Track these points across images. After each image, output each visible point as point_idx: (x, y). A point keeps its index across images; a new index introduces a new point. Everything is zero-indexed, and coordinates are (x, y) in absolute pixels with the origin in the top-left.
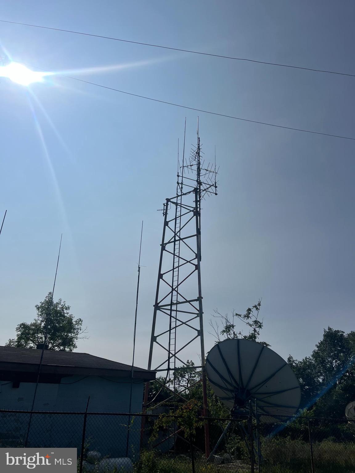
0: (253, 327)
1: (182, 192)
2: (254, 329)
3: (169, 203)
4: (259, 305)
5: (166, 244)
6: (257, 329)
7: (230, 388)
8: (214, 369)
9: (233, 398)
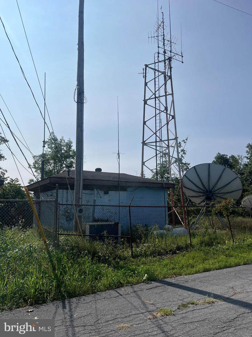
1: (158, 60)
3: (147, 68)
5: (147, 100)
6: (183, 155)
7: (201, 191)
8: (190, 180)
9: (203, 196)
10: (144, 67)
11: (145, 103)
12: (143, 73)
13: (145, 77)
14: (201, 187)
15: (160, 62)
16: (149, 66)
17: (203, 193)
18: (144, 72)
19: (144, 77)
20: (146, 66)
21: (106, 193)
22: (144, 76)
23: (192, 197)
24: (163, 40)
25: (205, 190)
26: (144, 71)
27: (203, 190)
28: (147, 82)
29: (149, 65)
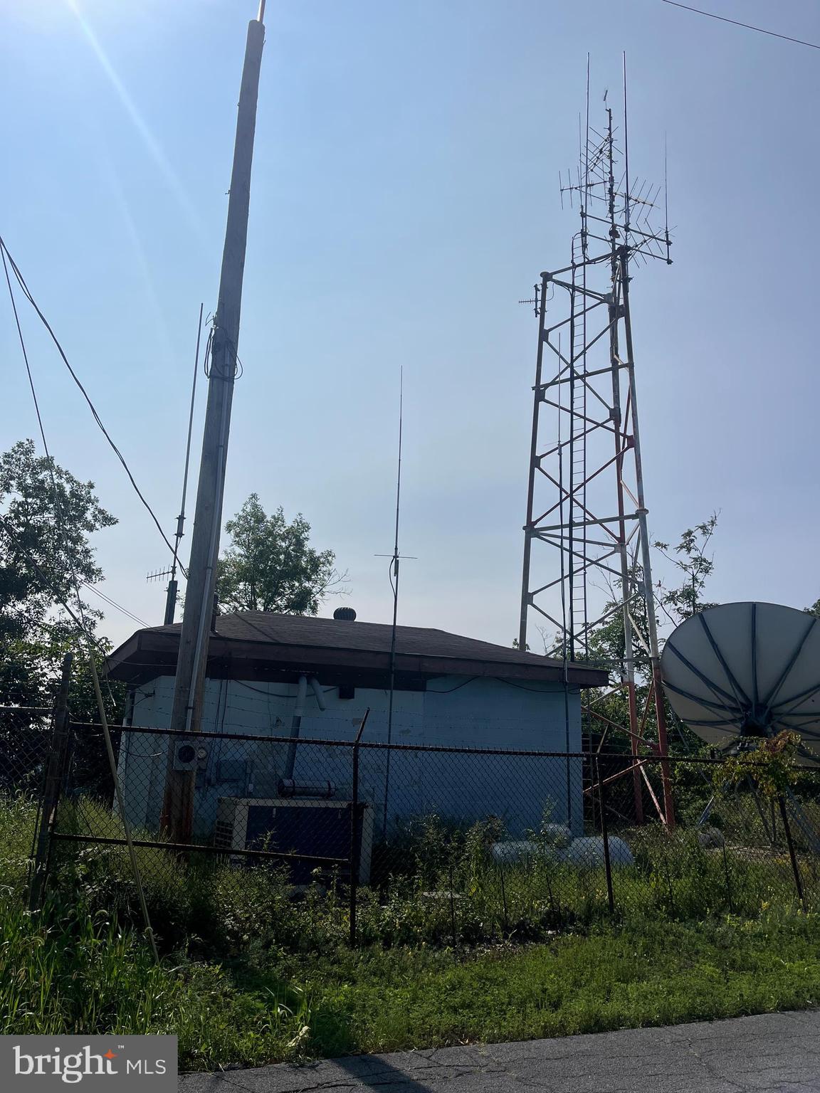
0: (690, 570)
1: (585, 257)
2: (693, 575)
3: (549, 284)
4: (713, 523)
5: (547, 386)
6: (700, 576)
7: (727, 702)
8: (688, 663)
9: (733, 721)
10: (540, 280)
11: (540, 395)
12: (536, 301)
13: (541, 313)
14: (728, 687)
15: (590, 262)
16: (554, 277)
17: (733, 710)
18: (539, 298)
19: (537, 313)
20: (547, 277)
21: (346, 694)
22: (539, 310)
23: (698, 723)
24: (608, 197)
25: (741, 699)
26: (540, 294)
27: (734, 700)
28: (546, 327)
29: (555, 273)
